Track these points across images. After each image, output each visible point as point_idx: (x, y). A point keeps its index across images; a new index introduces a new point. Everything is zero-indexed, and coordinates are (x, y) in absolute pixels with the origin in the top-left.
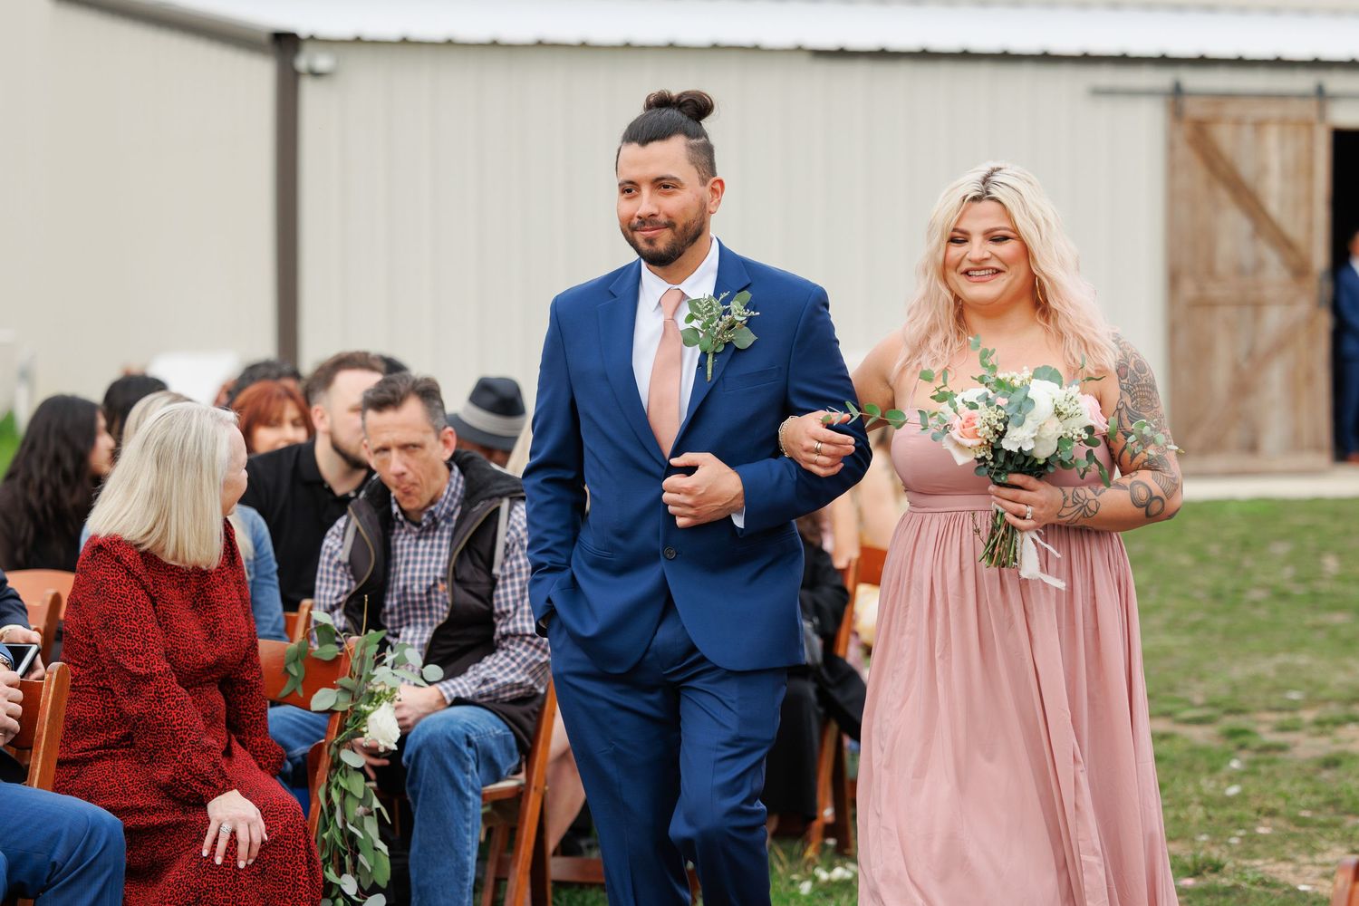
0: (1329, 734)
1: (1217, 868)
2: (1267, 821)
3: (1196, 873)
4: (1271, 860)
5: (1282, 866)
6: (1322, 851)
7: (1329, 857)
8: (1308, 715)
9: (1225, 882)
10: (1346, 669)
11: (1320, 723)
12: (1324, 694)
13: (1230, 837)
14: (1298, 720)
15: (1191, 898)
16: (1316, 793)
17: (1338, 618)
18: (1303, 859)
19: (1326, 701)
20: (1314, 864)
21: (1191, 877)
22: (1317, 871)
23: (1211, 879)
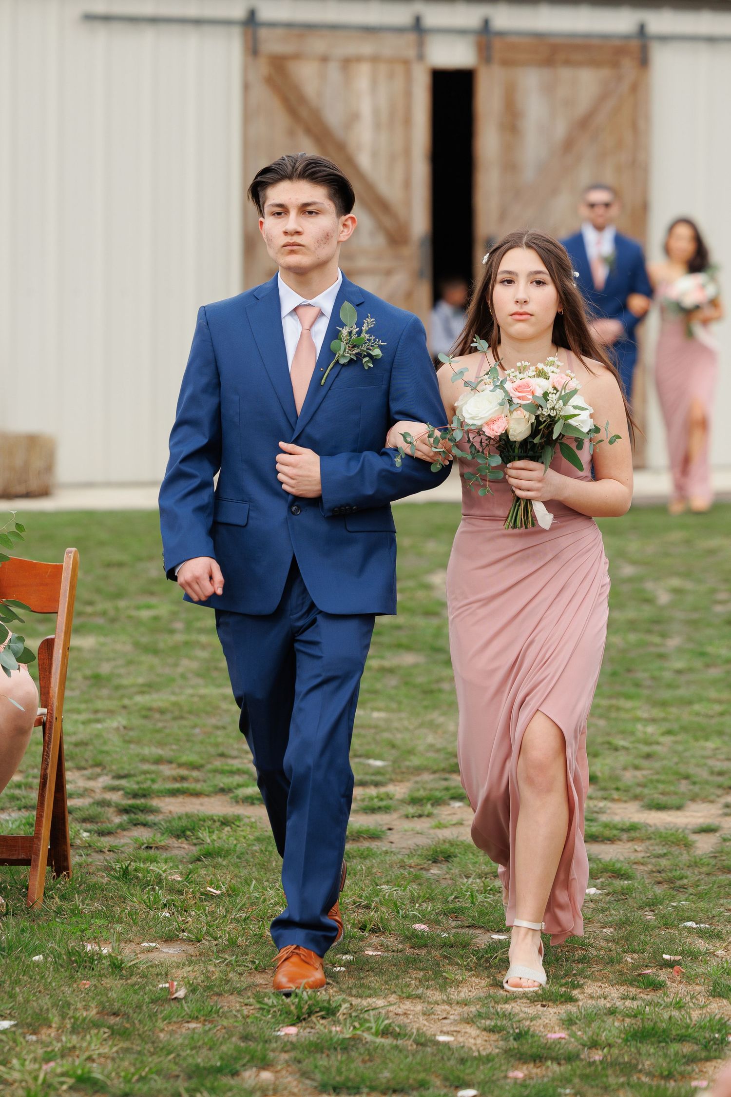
0: (429, 815)
1: (330, 1012)
2: (375, 939)
3: (299, 1020)
4: (393, 998)
5: (407, 1005)
6: (458, 984)
7: (464, 993)
8: (399, 790)
9: (340, 1031)
10: (433, 726)
11: (414, 801)
12: (415, 761)
13: (334, 965)
14: (389, 797)
15: (299, 1056)
16: (431, 899)
17: (408, 659)
18: (436, 995)
19: (418, 770)
20: (449, 1003)
21: (293, 1025)
22: (456, 1012)
23: (321, 1026)
